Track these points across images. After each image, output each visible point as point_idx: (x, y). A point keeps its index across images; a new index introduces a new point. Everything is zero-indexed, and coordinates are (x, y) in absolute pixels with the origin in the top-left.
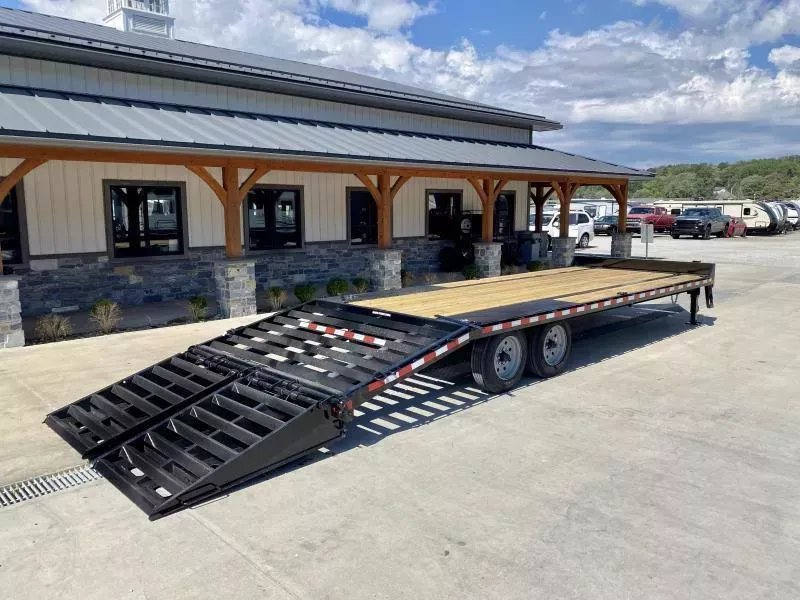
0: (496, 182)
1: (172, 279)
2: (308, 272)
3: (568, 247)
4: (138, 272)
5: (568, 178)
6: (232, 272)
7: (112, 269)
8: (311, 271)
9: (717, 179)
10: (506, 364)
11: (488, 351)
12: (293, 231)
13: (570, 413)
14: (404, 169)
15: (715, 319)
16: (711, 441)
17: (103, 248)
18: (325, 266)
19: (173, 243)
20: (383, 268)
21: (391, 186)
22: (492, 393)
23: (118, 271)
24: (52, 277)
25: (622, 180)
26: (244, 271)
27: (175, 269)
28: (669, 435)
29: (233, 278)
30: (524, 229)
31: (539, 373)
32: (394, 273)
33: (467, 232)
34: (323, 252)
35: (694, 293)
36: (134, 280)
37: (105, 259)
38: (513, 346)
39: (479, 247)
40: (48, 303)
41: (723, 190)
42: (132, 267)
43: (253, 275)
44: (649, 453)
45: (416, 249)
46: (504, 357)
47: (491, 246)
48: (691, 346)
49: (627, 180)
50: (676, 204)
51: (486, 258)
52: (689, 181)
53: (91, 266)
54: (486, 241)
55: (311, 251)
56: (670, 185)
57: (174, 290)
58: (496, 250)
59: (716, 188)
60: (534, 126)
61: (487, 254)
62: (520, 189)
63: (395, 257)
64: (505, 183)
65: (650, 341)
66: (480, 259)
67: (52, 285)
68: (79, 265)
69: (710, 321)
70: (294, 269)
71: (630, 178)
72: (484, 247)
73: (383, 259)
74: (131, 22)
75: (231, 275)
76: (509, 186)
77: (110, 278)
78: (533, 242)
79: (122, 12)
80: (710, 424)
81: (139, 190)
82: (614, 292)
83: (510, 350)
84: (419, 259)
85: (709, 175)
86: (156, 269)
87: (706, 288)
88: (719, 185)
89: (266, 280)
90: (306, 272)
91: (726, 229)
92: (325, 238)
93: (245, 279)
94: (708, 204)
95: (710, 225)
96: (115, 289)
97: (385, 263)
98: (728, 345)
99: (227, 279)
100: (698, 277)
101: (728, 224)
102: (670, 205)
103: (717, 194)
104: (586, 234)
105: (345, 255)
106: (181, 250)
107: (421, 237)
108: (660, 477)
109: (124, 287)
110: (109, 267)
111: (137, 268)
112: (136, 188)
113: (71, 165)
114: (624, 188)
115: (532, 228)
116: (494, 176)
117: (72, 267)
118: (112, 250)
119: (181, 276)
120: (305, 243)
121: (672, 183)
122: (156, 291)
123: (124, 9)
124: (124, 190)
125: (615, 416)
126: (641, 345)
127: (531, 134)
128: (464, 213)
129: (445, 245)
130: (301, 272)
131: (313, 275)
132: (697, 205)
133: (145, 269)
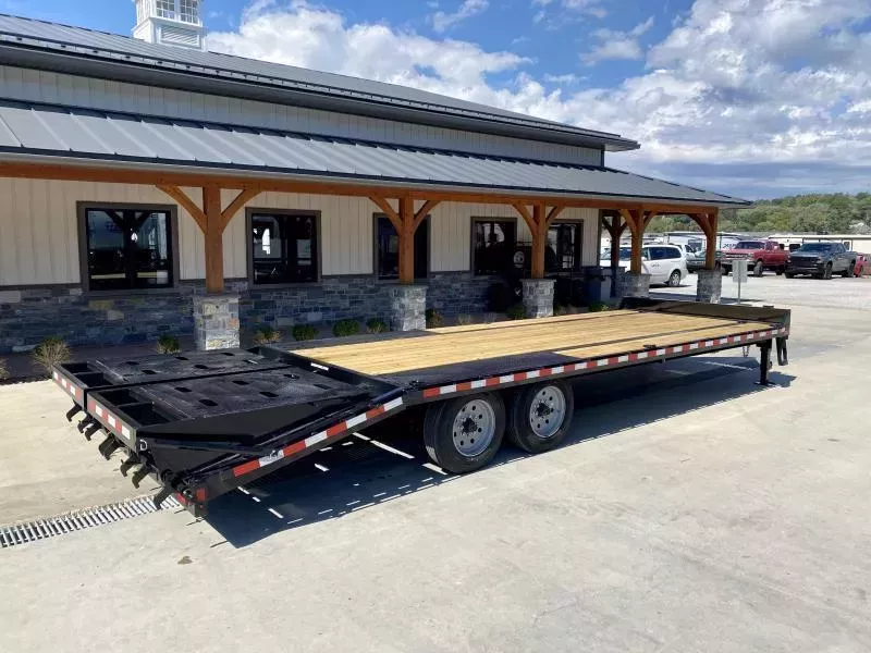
0: (549, 209)
1: (159, 316)
2: (325, 309)
3: (639, 285)
4: (119, 306)
5: (640, 205)
6: (209, 309)
7: (86, 304)
8: (328, 309)
9: (854, 211)
10: (475, 435)
11: (443, 417)
12: (309, 263)
13: (540, 506)
14: (433, 192)
15: (793, 378)
16: (708, 561)
17: (76, 279)
18: (347, 303)
19: (162, 275)
20: (402, 306)
21: (416, 212)
22: (451, 474)
23: (94, 305)
24: (13, 311)
25: (712, 208)
26: (224, 308)
27: (162, 304)
28: (657, 548)
29: (210, 317)
30: (594, 264)
31: (524, 447)
32: (416, 314)
33: (519, 266)
34: (344, 287)
35: (765, 346)
36: (113, 315)
37: (79, 292)
38: (484, 414)
39: (528, 284)
40: (8, 340)
41: (861, 224)
42: (112, 301)
43: (236, 314)
44: (613, 578)
45: (458, 285)
46: (469, 425)
47: (540, 283)
48: (747, 416)
49: (717, 209)
50: (797, 239)
51: (536, 297)
52: (821, 213)
53: (61, 300)
54: (536, 278)
55: (330, 285)
56: (797, 217)
57: (161, 328)
58: (547, 289)
59: (854, 221)
60: (607, 147)
61: (537, 292)
62: (590, 217)
63: (418, 295)
64: (561, 209)
65: (695, 406)
66: (528, 298)
67: (13, 321)
68: (47, 298)
69: (785, 381)
70: (307, 307)
71: (720, 206)
72: (533, 285)
73: (403, 296)
74: (159, 32)
75: (208, 313)
76: (566, 214)
77: (84, 313)
78: (603, 279)
79: (149, 22)
80: (723, 532)
81: (138, 215)
82: (639, 345)
83: (480, 417)
84: (462, 296)
85: (845, 207)
86: (140, 303)
87: (778, 339)
88: (855, 217)
89: (273, 319)
90: (323, 309)
91: (852, 268)
92: (346, 272)
93: (226, 317)
94: (836, 238)
95: (831, 263)
96: (90, 326)
97: (405, 301)
98: (798, 414)
99: (204, 317)
100: (767, 326)
101: (854, 262)
102: (787, 239)
103: (853, 228)
104: (677, 271)
105: (372, 291)
106: (170, 282)
107: (464, 272)
108: (608, 620)
109: (100, 324)
110: (84, 301)
111: (116, 303)
112: (133, 212)
113: (39, 184)
114: (712, 219)
115: (605, 263)
116: (546, 201)
117: (38, 300)
118: (87, 281)
119: (170, 312)
120: (322, 277)
121: (801, 215)
122: (140, 329)
123: (152, 19)
124: (120, 214)
125: (598, 514)
126: (681, 411)
127: (603, 153)
128: (518, 245)
129: (495, 281)
130: (316, 310)
131: (332, 313)
132: (819, 239)
133: (126, 304)
